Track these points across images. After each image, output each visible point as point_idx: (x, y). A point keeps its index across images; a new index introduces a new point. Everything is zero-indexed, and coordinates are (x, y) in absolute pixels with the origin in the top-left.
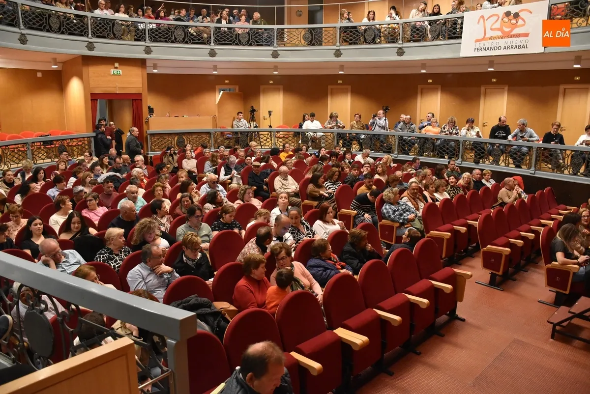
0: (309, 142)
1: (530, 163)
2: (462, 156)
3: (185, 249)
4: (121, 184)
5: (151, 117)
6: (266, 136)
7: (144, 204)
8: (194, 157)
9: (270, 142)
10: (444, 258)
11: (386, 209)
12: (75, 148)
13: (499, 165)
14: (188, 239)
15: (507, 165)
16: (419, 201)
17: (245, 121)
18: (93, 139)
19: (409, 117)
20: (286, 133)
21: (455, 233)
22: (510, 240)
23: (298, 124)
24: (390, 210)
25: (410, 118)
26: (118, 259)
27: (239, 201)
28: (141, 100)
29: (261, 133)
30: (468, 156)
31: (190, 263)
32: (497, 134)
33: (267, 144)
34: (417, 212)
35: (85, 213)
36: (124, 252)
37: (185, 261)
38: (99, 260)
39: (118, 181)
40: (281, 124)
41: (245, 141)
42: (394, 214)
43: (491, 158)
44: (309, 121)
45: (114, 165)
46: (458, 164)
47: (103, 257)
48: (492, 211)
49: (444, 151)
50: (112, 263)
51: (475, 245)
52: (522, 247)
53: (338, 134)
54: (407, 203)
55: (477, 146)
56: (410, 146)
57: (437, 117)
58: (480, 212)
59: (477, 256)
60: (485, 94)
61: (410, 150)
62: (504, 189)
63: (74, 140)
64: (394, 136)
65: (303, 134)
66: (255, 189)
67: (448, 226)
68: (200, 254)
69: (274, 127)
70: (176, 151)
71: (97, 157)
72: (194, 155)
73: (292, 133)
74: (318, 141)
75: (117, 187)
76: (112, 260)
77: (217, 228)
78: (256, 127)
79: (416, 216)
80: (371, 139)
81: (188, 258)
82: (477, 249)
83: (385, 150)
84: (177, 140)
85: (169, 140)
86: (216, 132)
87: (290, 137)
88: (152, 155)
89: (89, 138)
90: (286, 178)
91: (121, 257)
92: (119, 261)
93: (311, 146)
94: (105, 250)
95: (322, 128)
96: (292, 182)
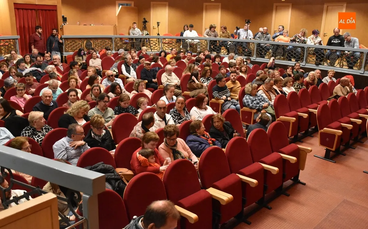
0: (188, 47)
1: (361, 65)
2: (306, 59)
3: (92, 128)
4: (42, 76)
5: (64, 24)
6: (155, 41)
7: (61, 92)
8: (99, 57)
9: (158, 47)
10: (290, 137)
11: (246, 99)
12: (2, 48)
13: (334, 67)
14: (94, 120)
15: (342, 66)
16: (271, 93)
17: (139, 30)
18: (17, 41)
19: (265, 28)
20: (170, 40)
21: (299, 118)
22: (342, 124)
23: (180, 33)
24: (249, 100)
25: (267, 30)
26: (40, 135)
27: (134, 92)
28: (56, 10)
29: (151, 39)
30: (311, 59)
31: (97, 138)
32: (332, 42)
33: (156, 48)
34: (270, 102)
35: (13, 99)
36: (45, 129)
37: (93, 137)
38: (25, 135)
39: (40, 75)
40: (167, 33)
41: (139, 45)
42: (252, 103)
43: (329, 61)
44: (188, 31)
45: (36, 62)
46: (303, 65)
47: (28, 133)
48: (329, 102)
49: (292, 55)
51: (314, 127)
52: (351, 130)
53: (210, 41)
54: (262, 95)
55: (319, 51)
56: (266, 51)
58: (320, 103)
59: (316, 136)
60: (327, 11)
61: (265, 54)
62: (339, 85)
63: (2, 41)
64: (253, 43)
65: (183, 40)
66: (146, 82)
67: (293, 113)
68: (104, 131)
69: (161, 35)
71: (21, 55)
72: (99, 56)
73: (175, 40)
74: (195, 46)
75: (39, 79)
76: (36, 135)
77: (117, 113)
78: (147, 34)
79: (269, 105)
80: (235, 45)
81: (95, 134)
82: (316, 130)
83: (246, 54)
84: (86, 43)
85: (79, 43)
86: (116, 38)
87: (174, 43)
88: (66, 55)
89: (14, 40)
90: (170, 75)
91: (43, 133)
92: (41, 136)
93: (189, 50)
94: (30, 127)
95: (198, 36)
96: (175, 78)
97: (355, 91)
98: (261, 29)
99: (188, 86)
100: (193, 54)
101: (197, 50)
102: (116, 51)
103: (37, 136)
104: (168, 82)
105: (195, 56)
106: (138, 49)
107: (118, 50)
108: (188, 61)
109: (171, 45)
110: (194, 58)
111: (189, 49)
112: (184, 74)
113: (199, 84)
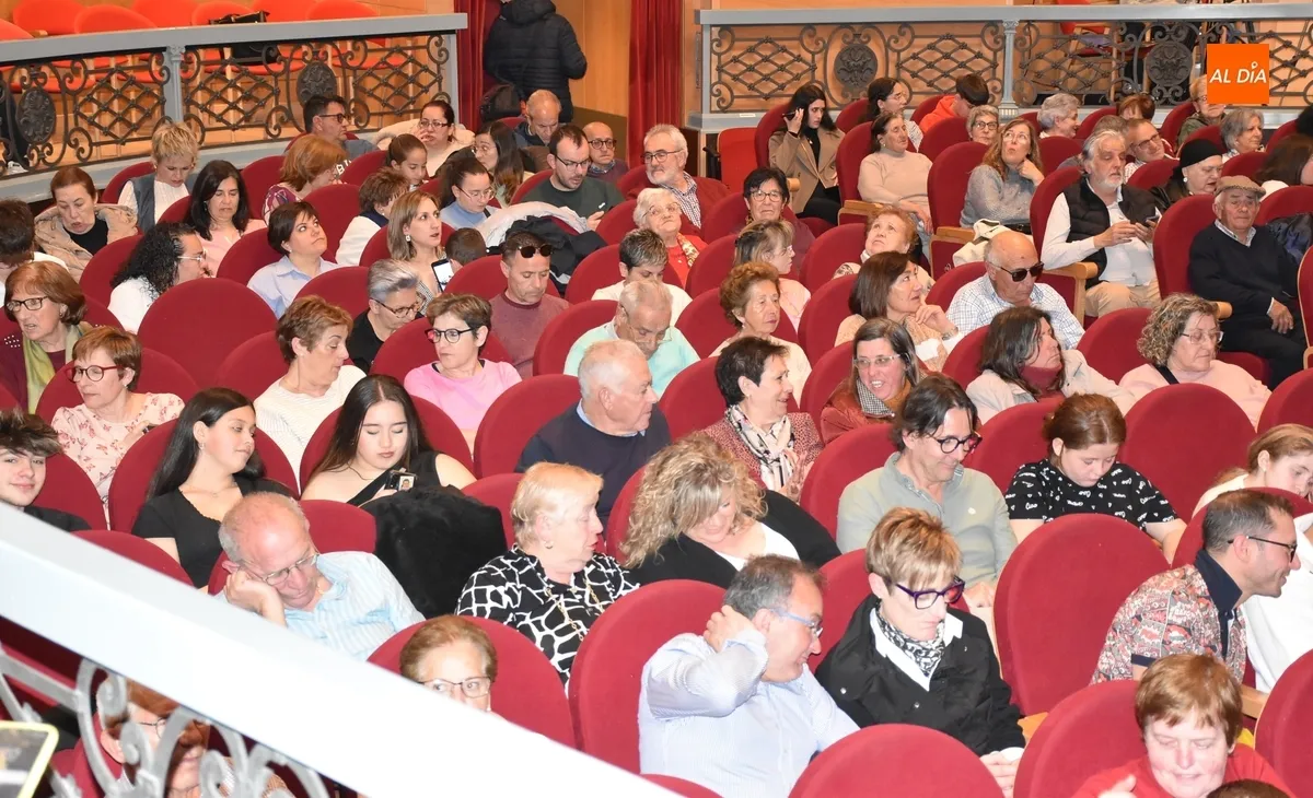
3: (881, 591)
4: (581, 258)
6: (1295, 41)
8: (917, 145)
12: (370, 83)
14: (890, 538)
18: (451, 43)
26: (565, 610)
29: (1263, 28)
31: (904, 661)
37: (882, 653)
38: (474, 607)
39: (568, 246)
47: (496, 597)
50: (537, 624)
63: (371, 45)
66: (1226, 315)
68: (952, 622)
70: (834, 115)
72: (915, 133)
76: (536, 609)
77: (1029, 506)
81: (895, 635)
84: (840, 57)
85: (799, 58)
86: (1029, 23)
88: (718, 130)
89: (436, 39)
91: (582, 602)
92: (567, 621)
94: (508, 562)
102: (1028, 106)
103: (543, 618)
106: (1167, 95)
107: (1040, 99)
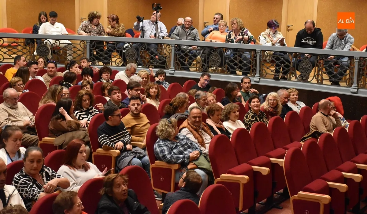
0: (48, 53)
1: (351, 79)
2: (260, 71)
10: (242, 211)
11: (160, 146)
13: (308, 82)
15: (320, 82)
16: (204, 133)
19: (189, 18)
20: (13, 40)
21: (254, 175)
22: (329, 183)
23: (32, 27)
24: (165, 148)
25: (192, 21)
30: (269, 71)
32: (303, 41)
34: (202, 148)
40: (5, 26)
42: (170, 153)
43: (298, 73)
44: (48, 23)
46: (255, 82)
48: (303, 143)
49: (236, 64)
51: (282, 191)
52: (346, 193)
53: (91, 42)
54: (188, 136)
55: (280, 57)
56: (190, 58)
57: (227, 19)
58: (287, 146)
59: (287, 207)
61: (190, 64)
62: (319, 114)
64: (168, 45)
65: (39, 41)
67: (244, 166)
73: (22, 40)
74: (61, 51)
79: (201, 153)
80: (137, 49)
82: (285, 197)
83: (157, 64)
87: (20, 45)
90: (14, 107)
93: (51, 59)
95: (67, 33)
96: (24, 112)
97: (345, 124)
98: (181, 20)
99: (51, 127)
100: (59, 66)
101: (66, 59)
104: (10, 122)
105: (62, 70)
108: (50, 79)
109: (14, 50)
110: (61, 74)
111: (50, 56)
112: (41, 105)
113: (72, 121)
